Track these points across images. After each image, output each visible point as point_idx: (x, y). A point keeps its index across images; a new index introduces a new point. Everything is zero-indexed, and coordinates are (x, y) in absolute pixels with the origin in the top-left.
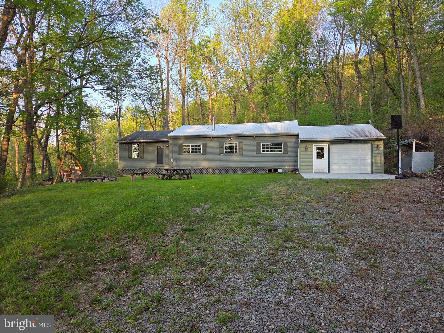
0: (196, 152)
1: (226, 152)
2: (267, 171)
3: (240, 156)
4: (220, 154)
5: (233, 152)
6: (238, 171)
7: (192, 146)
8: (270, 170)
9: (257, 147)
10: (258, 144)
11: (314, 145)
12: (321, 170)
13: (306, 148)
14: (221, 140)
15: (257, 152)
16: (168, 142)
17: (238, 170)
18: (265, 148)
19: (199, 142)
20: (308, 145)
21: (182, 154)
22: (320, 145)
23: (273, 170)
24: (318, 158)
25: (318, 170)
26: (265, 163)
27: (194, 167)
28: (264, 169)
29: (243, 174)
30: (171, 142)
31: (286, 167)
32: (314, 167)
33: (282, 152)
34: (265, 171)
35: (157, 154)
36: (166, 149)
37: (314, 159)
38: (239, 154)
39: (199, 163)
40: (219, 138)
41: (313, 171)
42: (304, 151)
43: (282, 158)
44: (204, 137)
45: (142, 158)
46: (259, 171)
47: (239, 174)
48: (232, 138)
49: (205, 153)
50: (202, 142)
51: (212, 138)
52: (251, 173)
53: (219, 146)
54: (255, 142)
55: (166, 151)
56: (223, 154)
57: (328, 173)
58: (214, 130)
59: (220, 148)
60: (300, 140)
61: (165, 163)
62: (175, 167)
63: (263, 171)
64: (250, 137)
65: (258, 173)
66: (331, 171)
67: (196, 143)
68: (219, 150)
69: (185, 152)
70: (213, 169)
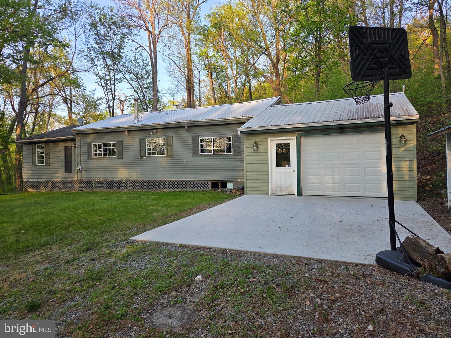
0: (110, 155)
1: (149, 154)
2: (210, 187)
3: (169, 160)
4: (141, 157)
5: (159, 153)
6: (167, 186)
7: (105, 145)
8: (215, 185)
9: (193, 144)
10: (195, 139)
11: (269, 139)
12: (284, 188)
13: (256, 145)
14: (143, 135)
15: (193, 153)
16: (75, 140)
17: (167, 183)
18: (206, 146)
19: (113, 140)
20: (259, 139)
21: (92, 159)
22: (282, 140)
23: (219, 184)
24: (279, 165)
25: (278, 189)
26: (206, 173)
27: (108, 179)
28: (205, 183)
29: (174, 190)
30: (78, 139)
31: (239, 179)
32: (272, 184)
33: (232, 153)
34: (206, 186)
35: (64, 158)
36: (75, 150)
37: (271, 166)
38: (168, 156)
39: (114, 172)
40: (139, 132)
41: (268, 191)
42: (252, 151)
43: (233, 164)
44: (118, 131)
45: (48, 164)
46: (198, 186)
47: (168, 190)
48: (155, 131)
49: (120, 156)
50: (118, 139)
51: (129, 131)
52: (185, 190)
53: (139, 144)
54: (191, 137)
55: (74, 154)
56: (145, 158)
57: (296, 195)
58: (136, 119)
59: (141, 147)
60: (241, 132)
61: (74, 173)
62: (85, 179)
63: (203, 186)
64: (184, 129)
65: (196, 190)
66: (304, 192)
67: (110, 141)
68: (139, 152)
69: (96, 155)
70: (133, 182)
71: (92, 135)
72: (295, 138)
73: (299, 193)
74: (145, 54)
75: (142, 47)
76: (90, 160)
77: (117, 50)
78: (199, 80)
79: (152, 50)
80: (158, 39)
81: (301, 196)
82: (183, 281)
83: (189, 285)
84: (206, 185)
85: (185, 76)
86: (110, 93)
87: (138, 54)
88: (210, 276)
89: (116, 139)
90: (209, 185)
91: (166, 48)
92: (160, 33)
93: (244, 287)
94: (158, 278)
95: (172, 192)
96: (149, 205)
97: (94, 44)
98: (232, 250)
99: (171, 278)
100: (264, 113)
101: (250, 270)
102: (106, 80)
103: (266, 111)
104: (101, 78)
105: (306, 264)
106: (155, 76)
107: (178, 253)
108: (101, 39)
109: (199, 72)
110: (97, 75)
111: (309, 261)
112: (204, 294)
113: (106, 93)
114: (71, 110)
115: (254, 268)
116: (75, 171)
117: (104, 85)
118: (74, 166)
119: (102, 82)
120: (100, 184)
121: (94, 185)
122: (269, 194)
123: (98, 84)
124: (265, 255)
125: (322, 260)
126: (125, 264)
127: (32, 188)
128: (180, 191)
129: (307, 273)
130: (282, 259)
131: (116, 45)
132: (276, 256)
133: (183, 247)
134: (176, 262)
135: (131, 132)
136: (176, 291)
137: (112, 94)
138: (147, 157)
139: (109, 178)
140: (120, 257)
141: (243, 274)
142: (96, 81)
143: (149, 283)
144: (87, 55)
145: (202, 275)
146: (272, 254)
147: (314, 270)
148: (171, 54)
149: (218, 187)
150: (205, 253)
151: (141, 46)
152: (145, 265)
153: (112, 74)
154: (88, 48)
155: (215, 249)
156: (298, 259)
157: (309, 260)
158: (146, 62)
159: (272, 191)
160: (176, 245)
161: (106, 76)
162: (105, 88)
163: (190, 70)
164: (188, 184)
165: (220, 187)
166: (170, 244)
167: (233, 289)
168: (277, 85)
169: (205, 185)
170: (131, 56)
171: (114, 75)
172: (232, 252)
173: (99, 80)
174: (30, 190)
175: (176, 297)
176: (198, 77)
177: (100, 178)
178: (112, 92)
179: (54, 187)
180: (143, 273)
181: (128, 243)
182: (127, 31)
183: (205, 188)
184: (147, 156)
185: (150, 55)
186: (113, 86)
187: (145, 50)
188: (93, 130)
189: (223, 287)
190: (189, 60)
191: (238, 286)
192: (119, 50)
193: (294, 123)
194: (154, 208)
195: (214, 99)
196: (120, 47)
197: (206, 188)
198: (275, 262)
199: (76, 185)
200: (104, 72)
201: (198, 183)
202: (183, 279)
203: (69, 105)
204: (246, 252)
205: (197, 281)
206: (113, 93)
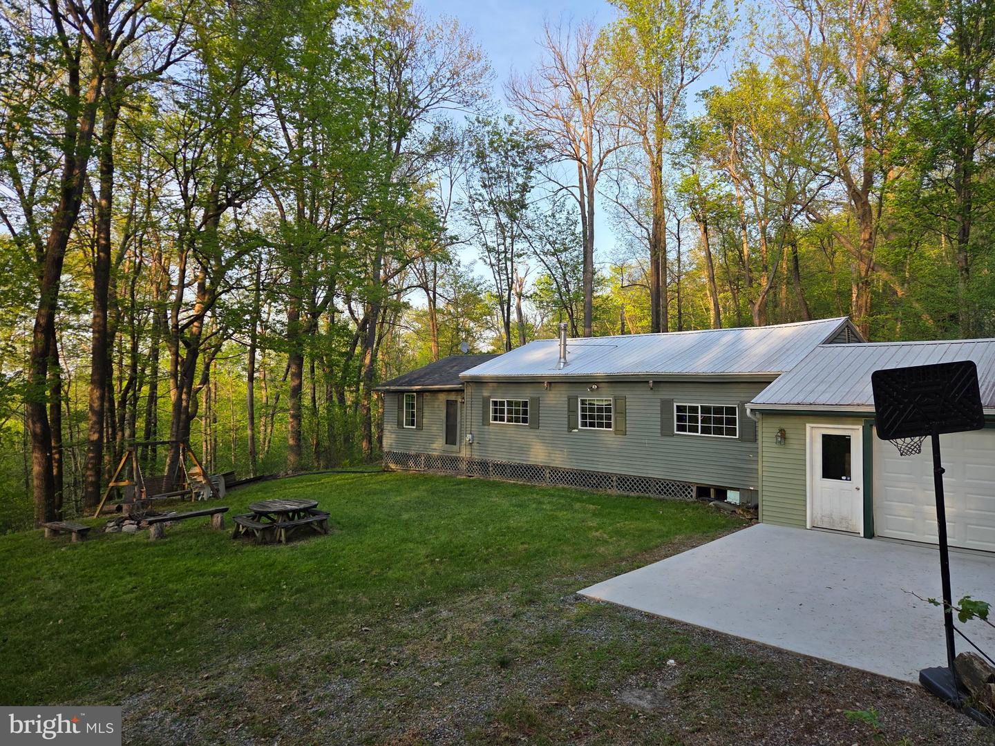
0: (518, 420)
1: (584, 424)
2: (694, 494)
3: (619, 438)
4: (570, 429)
5: (600, 425)
6: (615, 484)
7: (510, 404)
8: (703, 491)
9: (661, 414)
10: (666, 405)
11: (808, 426)
12: (837, 519)
13: (783, 435)
14: (572, 391)
15: (662, 429)
16: (463, 391)
17: (615, 479)
18: (686, 419)
19: (524, 395)
20: (788, 424)
21: (490, 424)
22: (835, 429)
23: (712, 490)
24: (827, 474)
25: (826, 519)
26: (687, 468)
27: (514, 461)
28: (685, 486)
29: (627, 493)
30: (468, 391)
31: (752, 486)
32: (812, 508)
33: (737, 437)
34: (686, 493)
35: (445, 419)
36: (461, 407)
37: (812, 475)
38: (616, 432)
39: (524, 449)
40: (568, 385)
41: (806, 521)
42: (776, 446)
43: (740, 457)
44: (534, 382)
45: (420, 428)
46: (670, 491)
47: (615, 492)
48: (595, 387)
49: (536, 425)
50: (532, 395)
51: (550, 383)
52: (647, 495)
53: (566, 406)
54: (659, 401)
55: (461, 414)
56: (576, 430)
57: (862, 535)
58: (562, 360)
59: (569, 411)
60: (752, 410)
61: (460, 445)
62: (477, 457)
63: (681, 492)
64: (646, 385)
65: (667, 498)
66: (878, 530)
67: (517, 397)
68: (566, 419)
69: (495, 419)
70: (554, 470)
71: (491, 385)
72: (860, 428)
73: (869, 532)
74: (571, 203)
75: (566, 188)
76: (486, 427)
77: (517, 196)
78: (679, 239)
79: (586, 192)
80: (598, 175)
81: (871, 538)
82: (652, 663)
83: (660, 669)
84: (686, 490)
85: (649, 235)
86: (504, 277)
87: (558, 204)
88: (685, 663)
89: (528, 395)
90: (692, 490)
91: (612, 184)
92: (601, 163)
93: (725, 683)
94: (622, 654)
95: (623, 496)
96: (590, 528)
97: (480, 188)
98: (718, 632)
99: (637, 657)
100: (803, 364)
101: (738, 663)
102: (498, 253)
103: (808, 360)
104: (490, 250)
105: (817, 668)
106: (589, 245)
107: (644, 625)
108: (492, 178)
109: (679, 221)
110: (484, 245)
111: (825, 665)
112: (677, 682)
113: (498, 278)
114: (434, 303)
115: (743, 662)
116: (460, 442)
117: (494, 261)
118: (461, 436)
119: (492, 257)
120: (501, 468)
121: (491, 469)
122: (806, 526)
123: (485, 261)
124: (764, 647)
125: (844, 667)
126: (581, 630)
127: (396, 463)
128: (638, 498)
129: (813, 680)
130: (785, 657)
131: (517, 187)
132: (779, 651)
133: (650, 616)
134: (642, 637)
135: (553, 385)
136: (645, 673)
137: (508, 278)
138: (579, 430)
139: (517, 460)
140: (573, 618)
141: (727, 667)
142: (481, 255)
143: (613, 659)
144: (467, 210)
145: (675, 660)
146: (774, 647)
147: (825, 678)
148: (620, 195)
149: (709, 496)
150: (679, 631)
151: (564, 188)
152: (605, 635)
153: (509, 241)
154: (470, 197)
155: (694, 627)
156: (810, 660)
157: (825, 663)
158: (573, 217)
159: (812, 521)
160: (640, 612)
161: (498, 245)
162: (497, 268)
163: (659, 222)
164: (652, 486)
165: (712, 496)
166: (633, 610)
167: (712, 682)
168: (865, 241)
169: (684, 489)
170: (546, 208)
171: (512, 244)
172: (717, 635)
173: (487, 254)
174: (393, 466)
175: (645, 679)
176: (675, 231)
177: (501, 457)
178: (507, 274)
179: (428, 466)
180: (605, 645)
181: (577, 599)
182: (535, 154)
183: (684, 495)
184: (580, 427)
185: (580, 203)
186: (509, 263)
187: (573, 195)
188: (492, 378)
189: (699, 678)
190: (659, 202)
191: (718, 679)
192: (523, 196)
193: (855, 402)
194: (597, 534)
195: (711, 276)
196: (525, 188)
197: (686, 496)
198: (775, 658)
199: (463, 466)
200: (495, 239)
201: (670, 485)
202: (652, 660)
203: (431, 295)
204: (737, 639)
205: (669, 666)
206: (510, 276)
